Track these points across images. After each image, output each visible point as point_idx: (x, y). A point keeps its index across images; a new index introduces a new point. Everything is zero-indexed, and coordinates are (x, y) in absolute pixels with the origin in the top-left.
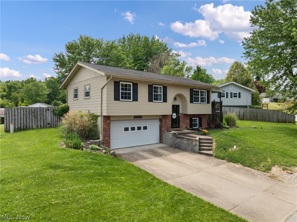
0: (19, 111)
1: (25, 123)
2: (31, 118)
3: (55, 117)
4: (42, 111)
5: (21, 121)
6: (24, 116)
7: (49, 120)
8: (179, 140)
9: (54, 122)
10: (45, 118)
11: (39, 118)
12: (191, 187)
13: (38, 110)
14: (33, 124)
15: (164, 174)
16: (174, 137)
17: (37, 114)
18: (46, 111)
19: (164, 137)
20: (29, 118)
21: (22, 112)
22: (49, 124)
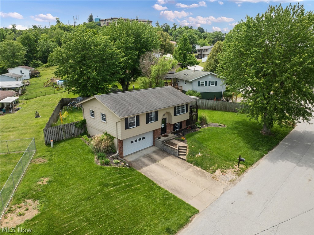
0: (53, 130)
1: (58, 137)
2: (61, 133)
3: (77, 129)
4: (68, 127)
5: (55, 136)
6: (56, 132)
7: (73, 131)
8: (166, 147)
9: (77, 132)
10: (70, 131)
11: (66, 132)
12: (172, 188)
13: (65, 126)
14: (63, 136)
15: (158, 180)
16: (163, 144)
17: (65, 129)
18: (70, 126)
19: (156, 142)
20: (60, 132)
21: (55, 130)
22: (73, 134)
